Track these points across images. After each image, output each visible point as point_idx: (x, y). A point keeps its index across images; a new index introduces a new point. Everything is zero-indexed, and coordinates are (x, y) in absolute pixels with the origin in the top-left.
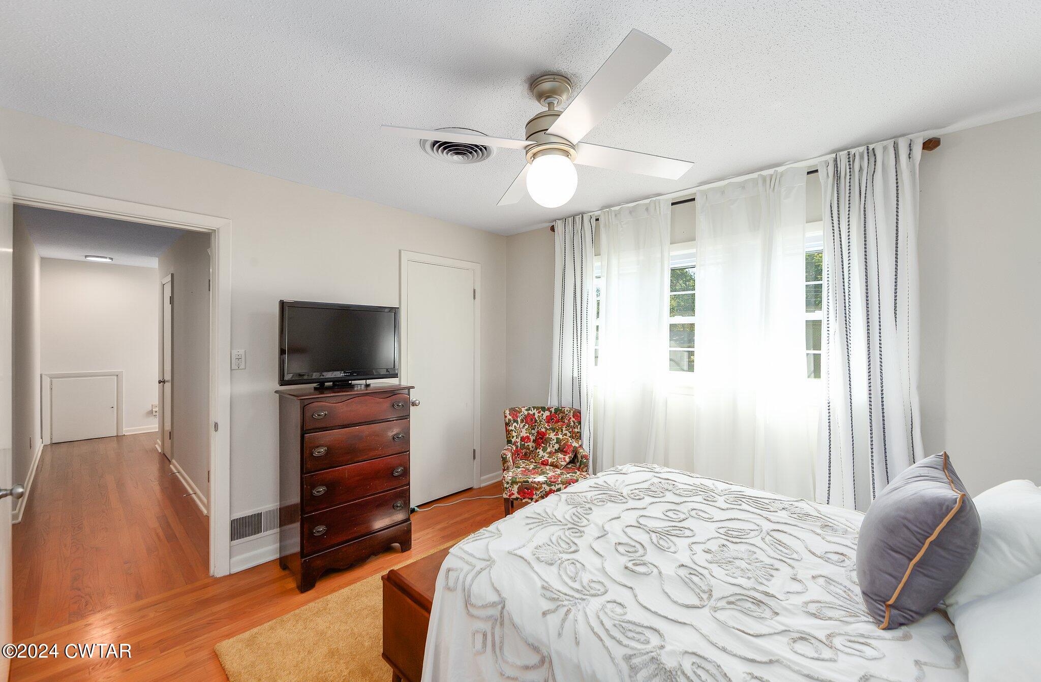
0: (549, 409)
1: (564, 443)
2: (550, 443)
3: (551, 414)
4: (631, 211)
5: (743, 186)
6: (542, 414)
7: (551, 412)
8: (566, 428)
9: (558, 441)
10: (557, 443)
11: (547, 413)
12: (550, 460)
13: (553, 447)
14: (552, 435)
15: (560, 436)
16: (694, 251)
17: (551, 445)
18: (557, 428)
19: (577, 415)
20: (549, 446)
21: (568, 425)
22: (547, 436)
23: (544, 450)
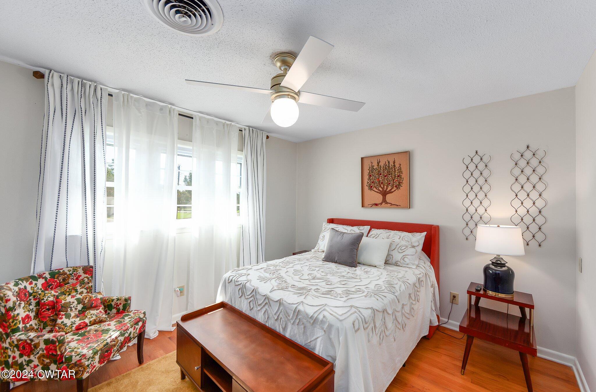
0: (41, 276)
1: (89, 301)
2: (71, 308)
3: (46, 280)
4: (147, 105)
5: (217, 123)
6: (36, 284)
7: (45, 278)
8: (80, 286)
9: (79, 301)
10: (79, 303)
11: (41, 281)
12: (87, 321)
13: (76, 309)
14: (69, 299)
15: (78, 296)
16: (191, 148)
17: (73, 309)
18: (68, 290)
19: (89, 270)
20: (71, 310)
21: (82, 283)
22: (63, 302)
23: (68, 316)
